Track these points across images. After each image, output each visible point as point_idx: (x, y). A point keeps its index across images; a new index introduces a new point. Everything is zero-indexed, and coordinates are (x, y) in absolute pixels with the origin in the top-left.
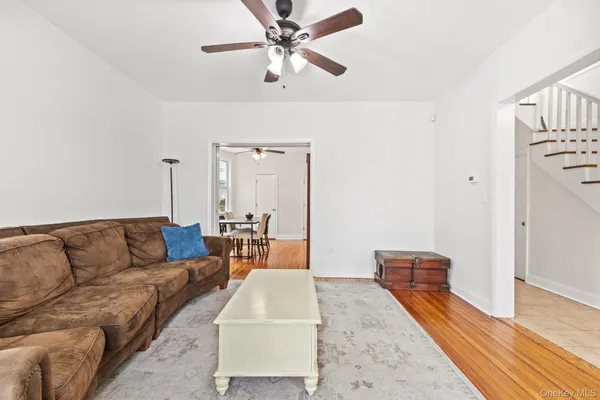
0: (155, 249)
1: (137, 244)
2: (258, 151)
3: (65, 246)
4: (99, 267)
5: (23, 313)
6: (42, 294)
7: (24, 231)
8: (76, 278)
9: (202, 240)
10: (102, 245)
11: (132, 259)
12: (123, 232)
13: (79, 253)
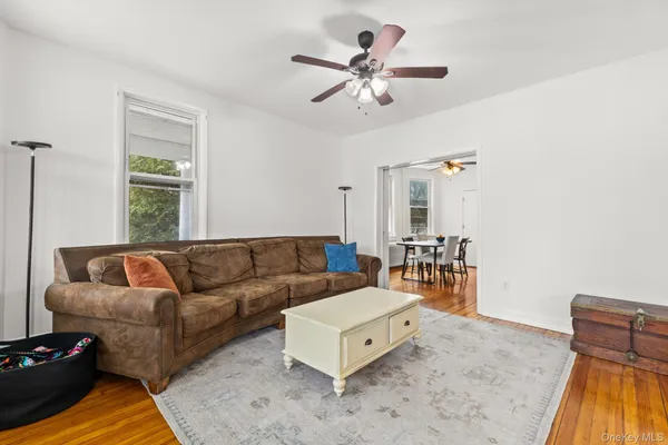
0: (318, 262)
1: (305, 256)
2: (450, 165)
3: (252, 251)
4: (270, 268)
5: (219, 286)
6: (231, 278)
7: (238, 241)
8: (255, 272)
9: (355, 258)
10: (274, 253)
11: (298, 267)
12: (294, 246)
13: (259, 257)
